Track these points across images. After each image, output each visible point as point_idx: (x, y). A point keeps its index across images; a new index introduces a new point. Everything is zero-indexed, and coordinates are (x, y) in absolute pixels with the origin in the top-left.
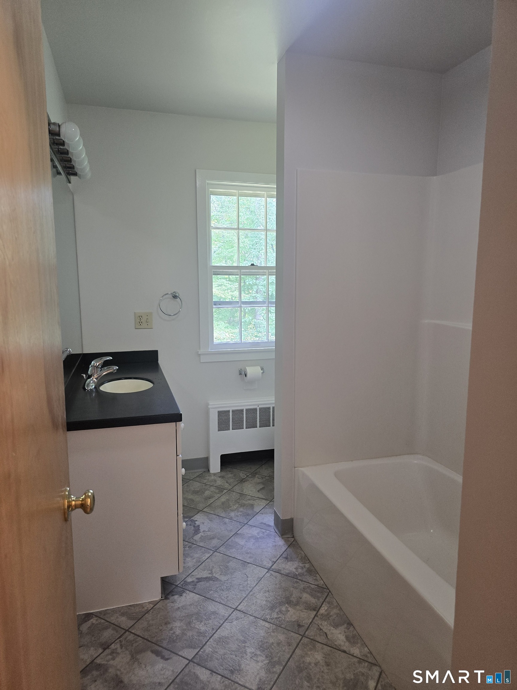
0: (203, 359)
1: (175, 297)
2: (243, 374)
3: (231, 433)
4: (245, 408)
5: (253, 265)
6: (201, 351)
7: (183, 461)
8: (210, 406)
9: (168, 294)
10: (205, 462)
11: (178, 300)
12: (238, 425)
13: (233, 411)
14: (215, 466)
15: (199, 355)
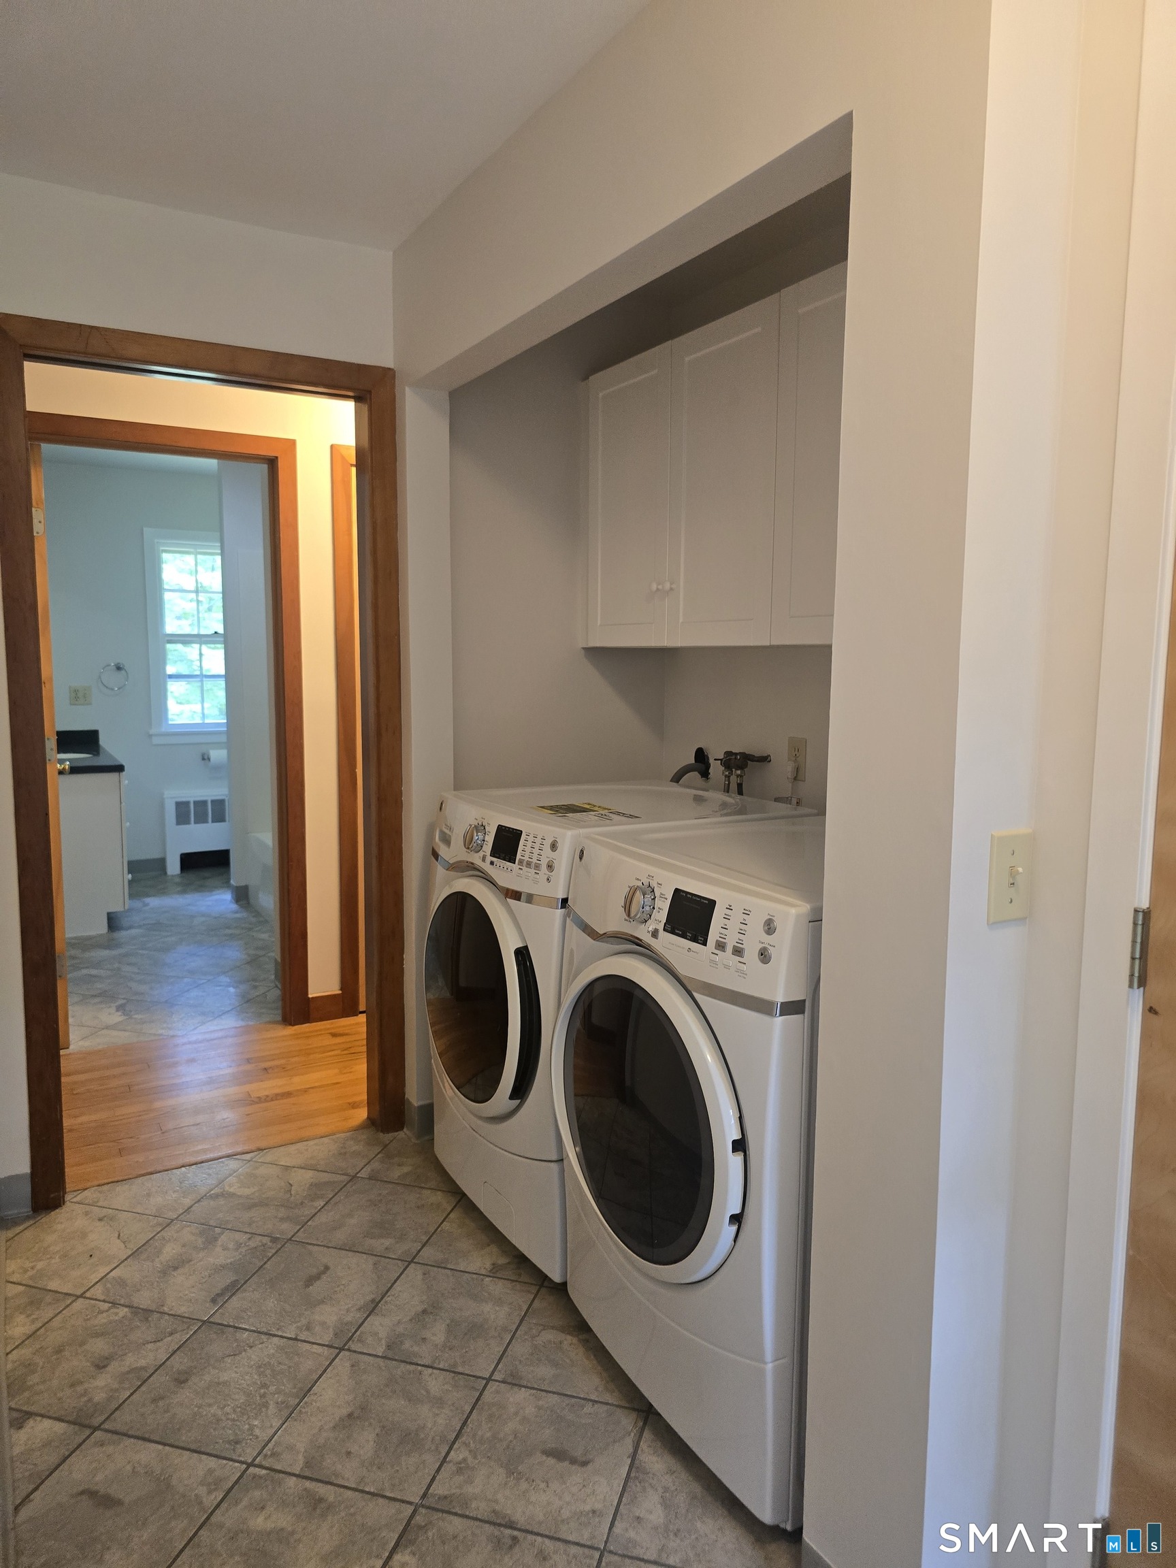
0: (156, 740)
1: (119, 668)
2: (205, 758)
3: (192, 827)
4: (209, 799)
5: (216, 633)
6: (152, 731)
7: (130, 863)
8: (165, 796)
9: (109, 665)
10: (161, 863)
11: (123, 672)
12: (201, 818)
13: (195, 802)
14: (174, 867)
15: (150, 736)
